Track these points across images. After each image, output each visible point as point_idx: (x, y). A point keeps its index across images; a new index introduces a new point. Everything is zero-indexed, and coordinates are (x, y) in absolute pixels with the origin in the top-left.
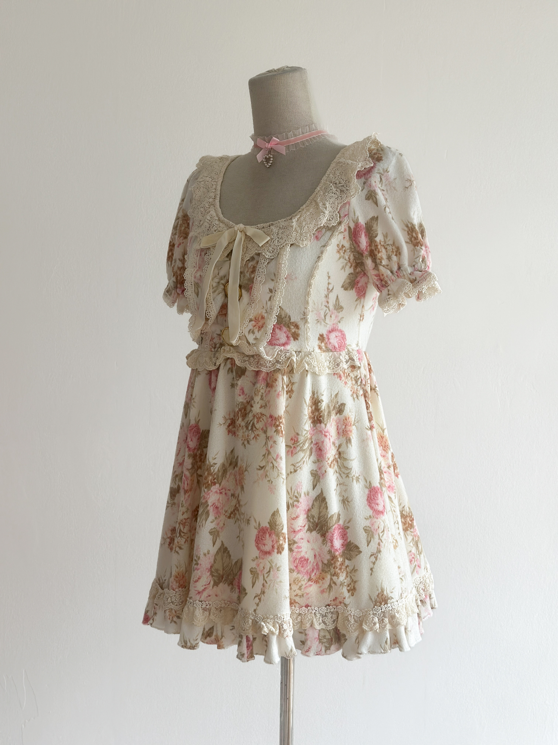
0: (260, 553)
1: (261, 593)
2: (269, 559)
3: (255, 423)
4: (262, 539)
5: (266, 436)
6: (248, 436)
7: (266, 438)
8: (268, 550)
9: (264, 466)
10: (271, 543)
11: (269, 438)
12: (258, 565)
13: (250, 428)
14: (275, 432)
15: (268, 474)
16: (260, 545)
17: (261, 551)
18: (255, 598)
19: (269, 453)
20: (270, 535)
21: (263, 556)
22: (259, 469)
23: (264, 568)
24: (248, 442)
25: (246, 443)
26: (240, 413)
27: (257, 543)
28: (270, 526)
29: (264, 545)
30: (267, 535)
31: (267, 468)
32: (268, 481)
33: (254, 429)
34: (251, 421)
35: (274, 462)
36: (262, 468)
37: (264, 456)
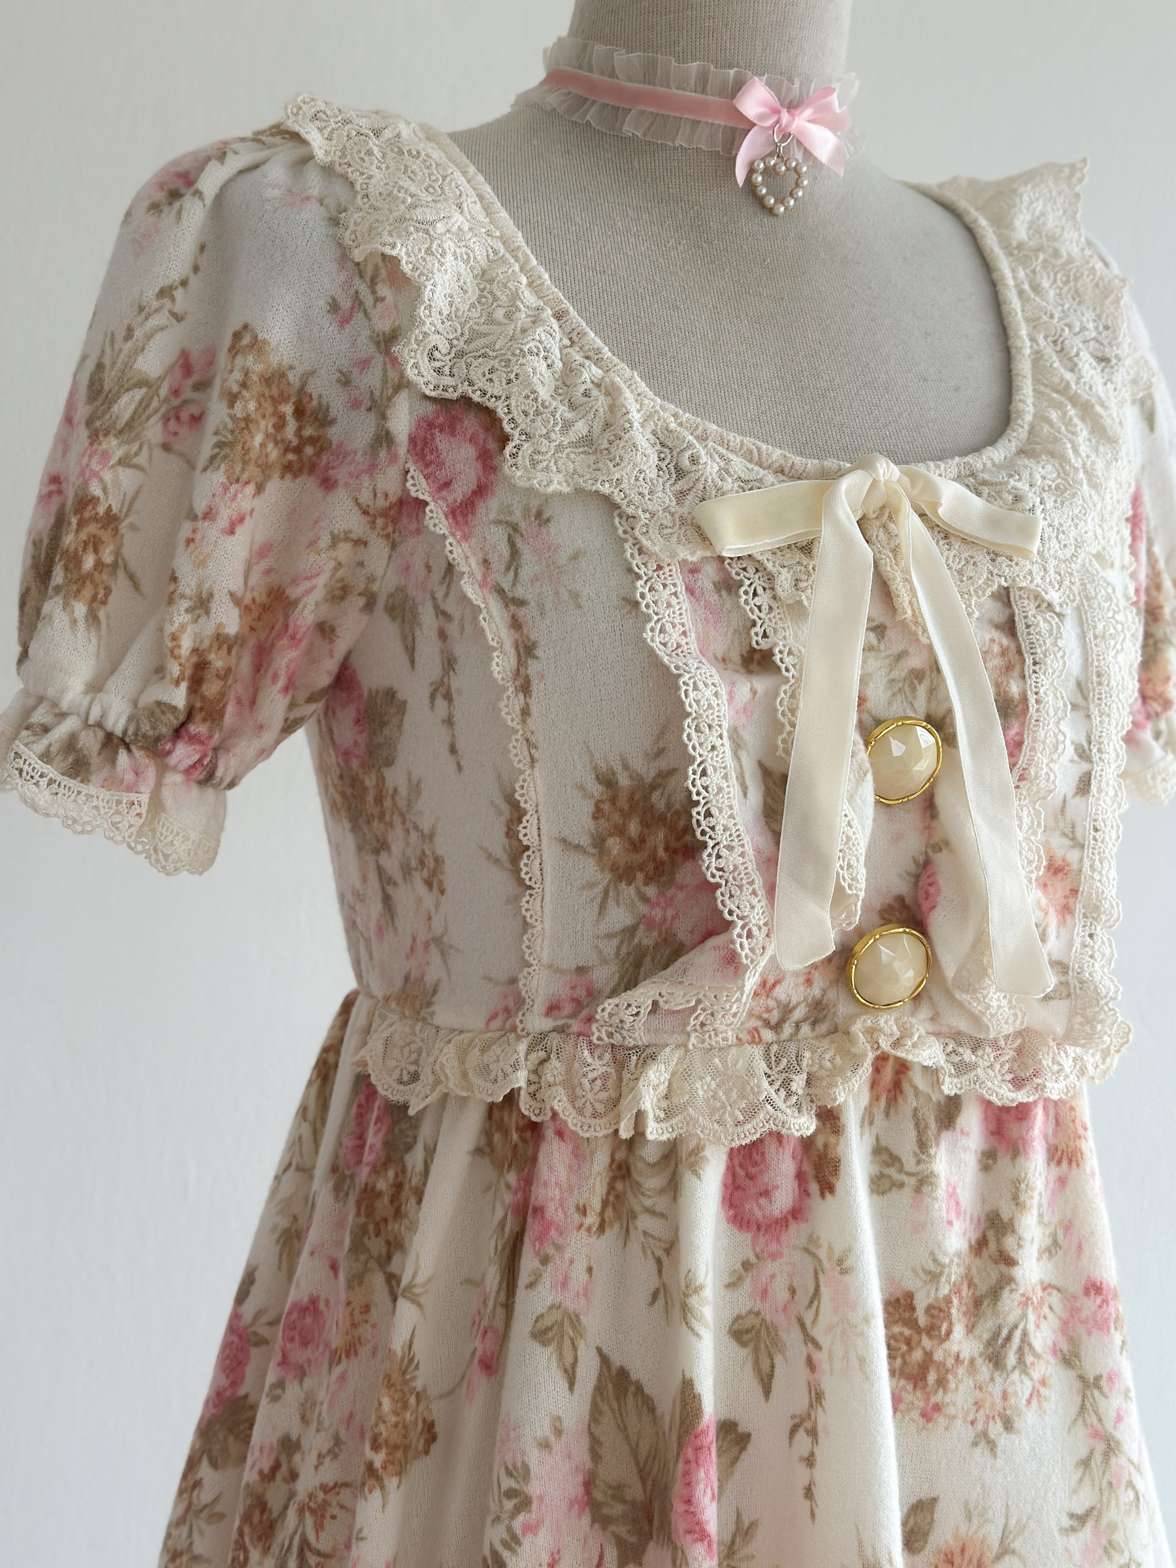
3: (1031, 1327)
5: (1082, 1378)
6: (1005, 1396)
7: (1078, 1385)
9: (1093, 1508)
11: (1103, 1383)
13: (1011, 1359)
15: (1118, 1537)
19: (1111, 1447)
22: (1073, 1529)
24: (1008, 1425)
25: (995, 1429)
26: (955, 1301)
31: (1112, 1514)
33: (1029, 1359)
34: (1016, 1326)
36: (1081, 1519)
37: (1086, 1463)
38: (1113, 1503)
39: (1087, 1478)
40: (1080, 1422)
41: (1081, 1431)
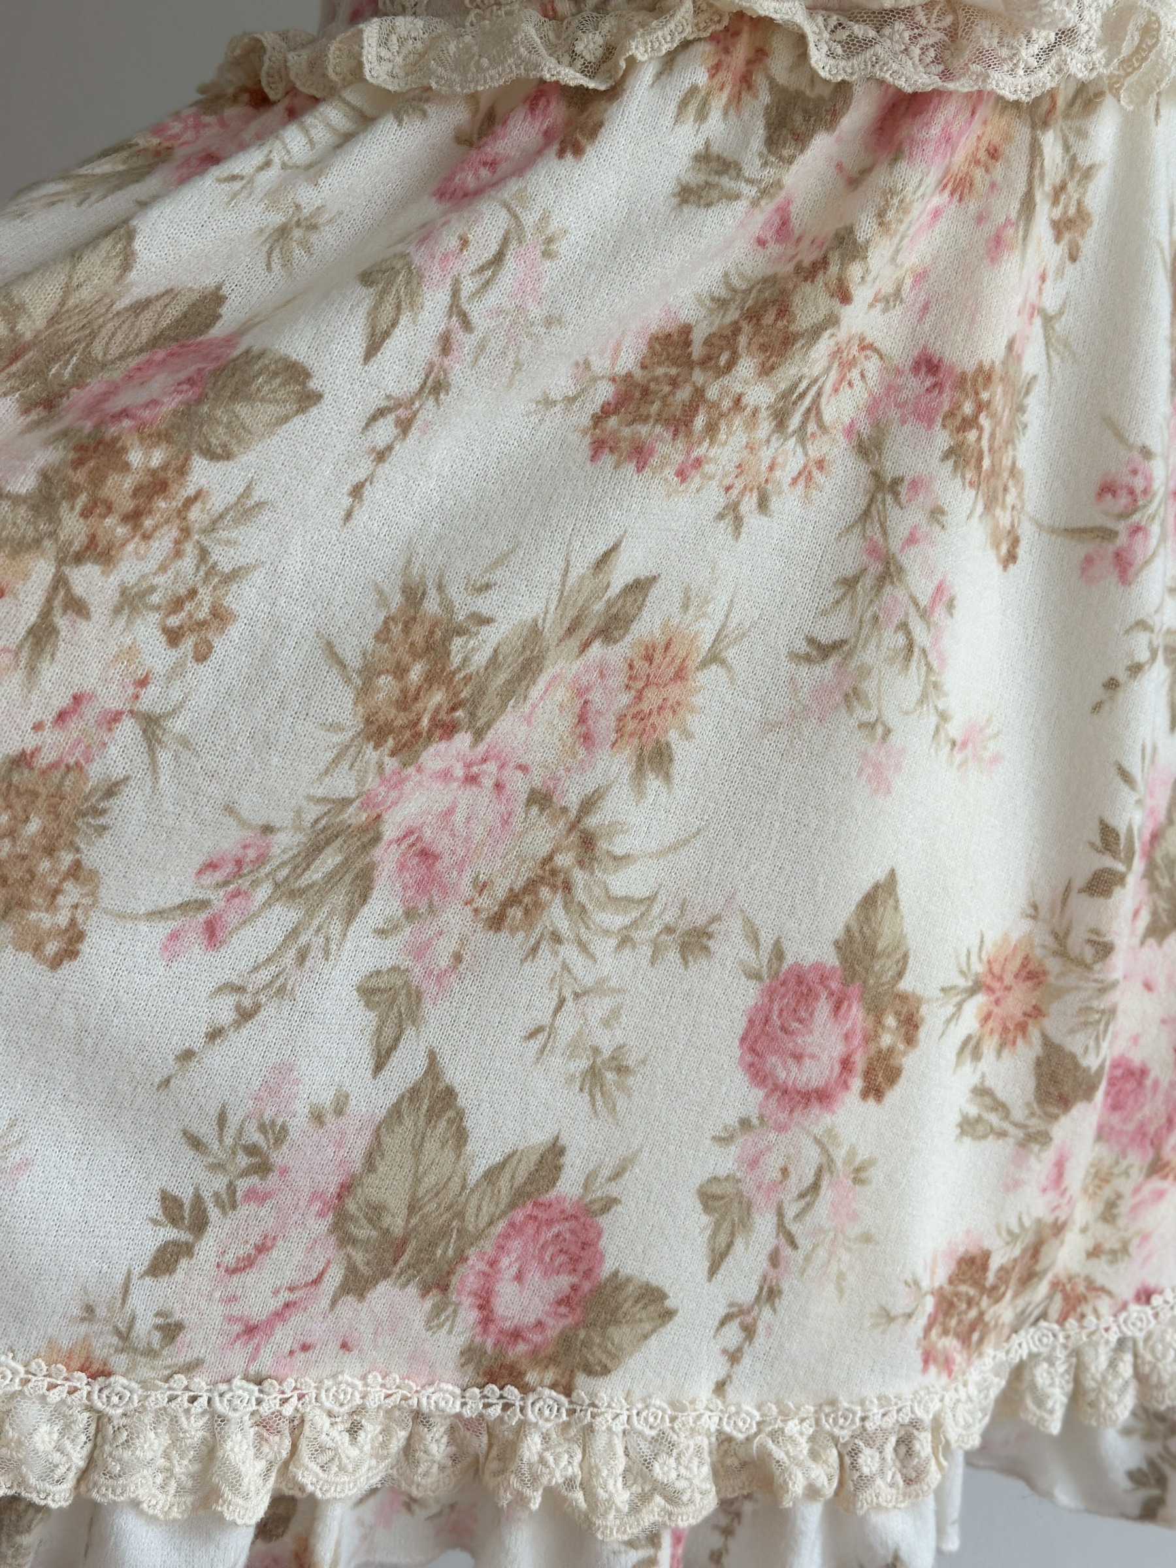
0: (767, 1097)
1: (758, 1298)
2: (818, 1130)
3: (827, 391)
4: (784, 1029)
6: (773, 466)
7: (869, 483)
8: (814, 1084)
9: (843, 642)
10: (837, 1050)
11: (903, 490)
12: (754, 1163)
13: (795, 422)
14: (946, 456)
15: (869, 686)
16: (773, 1059)
17: (776, 1087)
18: (723, 1323)
20: (837, 1008)
21: (783, 1117)
22: (809, 659)
23: (785, 1171)
24: (765, 504)
25: (749, 504)
27: (753, 1050)
28: (844, 960)
29: (798, 1057)
30: (823, 1008)
31: (869, 656)
32: (862, 725)
33: (811, 427)
35: (918, 629)
36: (824, 650)
37: (849, 583)
38: (873, 642)
39: (847, 601)
40: (857, 530)
41: (854, 542)
